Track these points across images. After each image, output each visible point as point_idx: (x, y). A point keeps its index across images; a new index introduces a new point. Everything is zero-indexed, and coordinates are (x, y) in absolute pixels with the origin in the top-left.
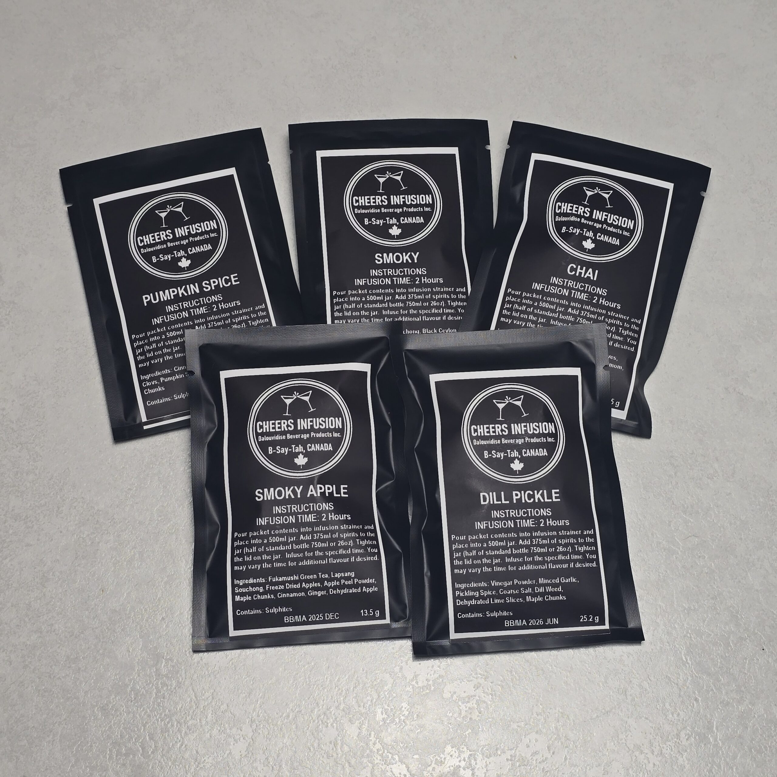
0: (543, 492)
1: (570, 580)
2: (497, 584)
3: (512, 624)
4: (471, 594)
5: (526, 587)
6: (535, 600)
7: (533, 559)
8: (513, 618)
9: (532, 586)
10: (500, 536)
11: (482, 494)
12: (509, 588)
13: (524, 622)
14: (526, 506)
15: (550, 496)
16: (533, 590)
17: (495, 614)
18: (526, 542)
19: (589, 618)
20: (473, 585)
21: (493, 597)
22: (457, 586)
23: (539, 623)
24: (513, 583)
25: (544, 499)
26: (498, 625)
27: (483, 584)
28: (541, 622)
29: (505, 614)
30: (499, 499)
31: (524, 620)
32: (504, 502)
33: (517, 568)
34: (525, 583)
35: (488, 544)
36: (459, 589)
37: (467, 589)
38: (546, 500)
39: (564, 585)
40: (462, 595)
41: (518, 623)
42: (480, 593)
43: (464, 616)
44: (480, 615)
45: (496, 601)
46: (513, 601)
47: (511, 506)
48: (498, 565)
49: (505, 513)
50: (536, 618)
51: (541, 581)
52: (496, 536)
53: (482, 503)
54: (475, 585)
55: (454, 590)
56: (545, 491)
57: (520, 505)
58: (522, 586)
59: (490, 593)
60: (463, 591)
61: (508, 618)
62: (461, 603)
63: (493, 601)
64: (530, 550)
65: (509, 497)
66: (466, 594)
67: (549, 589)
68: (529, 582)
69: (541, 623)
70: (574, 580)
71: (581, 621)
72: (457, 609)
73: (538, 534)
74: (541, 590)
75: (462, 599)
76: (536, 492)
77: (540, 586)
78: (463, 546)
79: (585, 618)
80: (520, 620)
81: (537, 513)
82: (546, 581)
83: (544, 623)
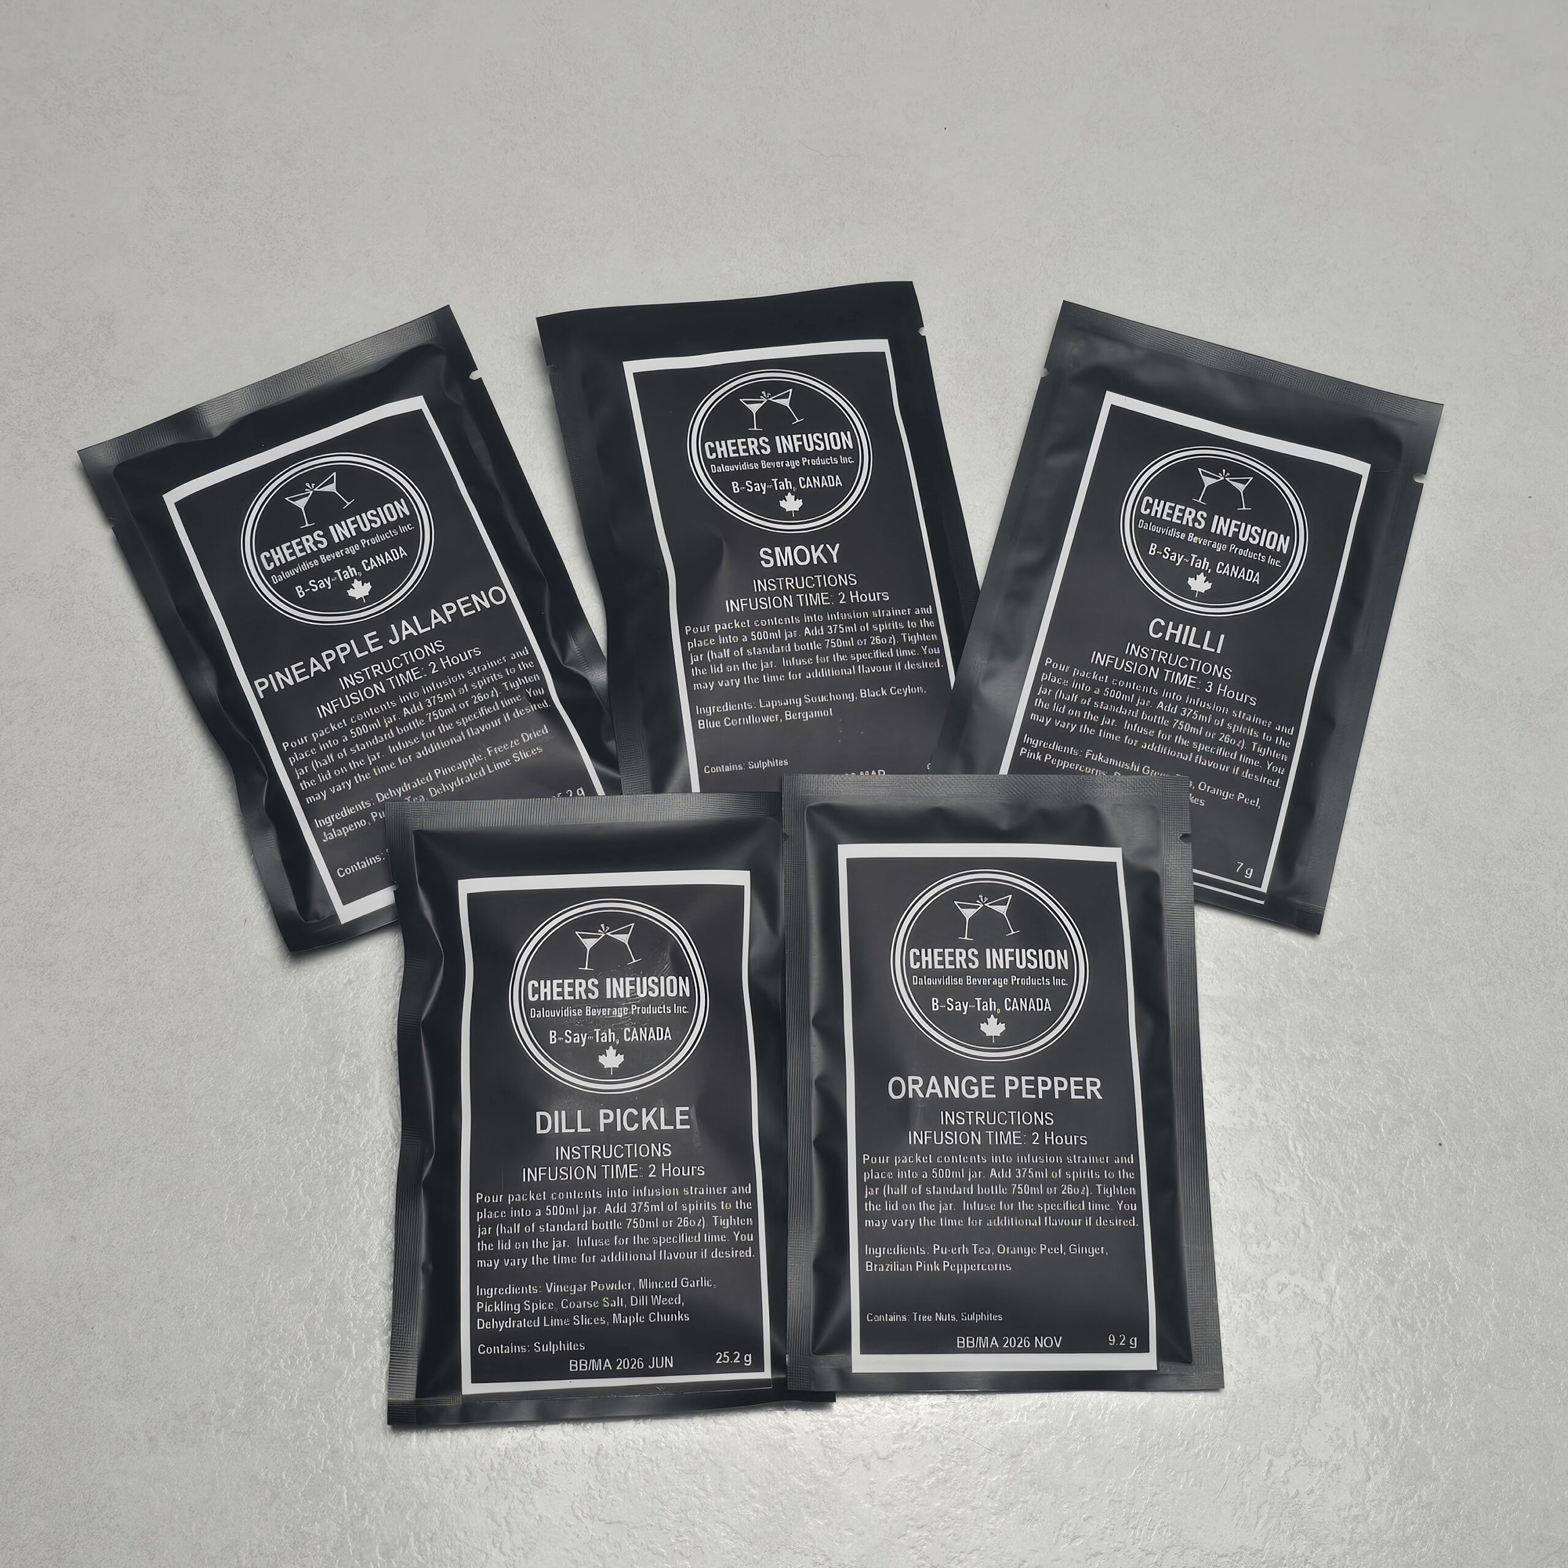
0: (658, 1112)
1: (700, 1283)
2: (557, 1289)
3: (583, 1367)
4: (507, 1307)
5: (613, 1295)
6: (629, 1321)
7: (631, 1241)
8: (587, 1355)
9: (625, 1295)
10: (569, 1195)
11: (539, 1114)
12: (580, 1297)
13: (608, 1363)
14: (625, 1137)
15: (670, 1120)
16: (627, 1301)
17: (551, 1348)
18: (619, 1209)
19: (733, 1357)
20: (511, 1290)
21: (549, 1314)
22: (479, 1291)
23: (636, 1366)
24: (589, 1287)
25: (659, 1125)
26: (556, 1368)
27: (531, 1289)
28: (638, 1363)
29: (570, 1347)
30: (571, 1123)
31: (607, 1360)
32: (580, 1130)
33: (598, 1259)
34: (611, 1287)
35: (544, 1211)
36: (483, 1299)
37: (498, 1298)
38: (663, 1127)
39: (686, 1293)
40: (488, 1309)
41: (595, 1365)
42: (522, 1306)
43: (490, 1351)
44: (522, 1349)
45: (554, 1322)
46: (588, 1322)
47: (594, 1138)
48: (561, 1252)
49: (582, 1151)
50: (630, 1355)
51: (642, 1284)
52: (561, 1196)
53: (539, 1131)
54: (515, 1291)
55: (474, 1299)
56: (662, 1110)
57: (612, 1135)
58: (606, 1293)
59: (542, 1307)
60: (491, 1302)
61: (577, 1355)
62: (486, 1325)
63: (548, 1322)
64: (625, 1224)
65: (591, 1121)
66: (496, 1308)
67: (657, 1300)
68: (620, 1286)
69: (641, 1365)
70: (707, 1284)
71: (718, 1362)
72: (476, 1337)
73: (643, 1192)
74: (643, 1301)
75: (487, 1317)
76: (644, 1110)
77: (640, 1293)
78: (497, 1214)
79: (725, 1356)
80: (600, 1360)
81: (644, 1151)
82: (651, 1286)
83: (646, 1366)
